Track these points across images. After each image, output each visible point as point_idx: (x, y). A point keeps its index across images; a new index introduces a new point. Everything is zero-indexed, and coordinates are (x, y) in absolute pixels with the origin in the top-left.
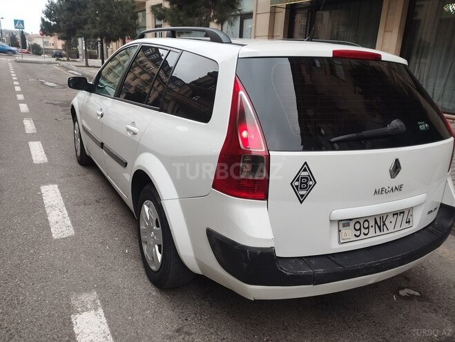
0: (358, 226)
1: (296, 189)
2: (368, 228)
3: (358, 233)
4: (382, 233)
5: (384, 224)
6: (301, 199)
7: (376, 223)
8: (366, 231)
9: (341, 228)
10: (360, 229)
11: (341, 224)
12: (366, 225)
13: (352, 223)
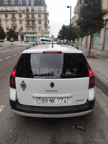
0: (43, 100)
1: (22, 87)
2: (47, 101)
3: (43, 102)
4: (52, 103)
5: (54, 101)
6: (24, 90)
7: (50, 100)
8: (46, 102)
9: (38, 99)
10: (44, 101)
11: (38, 98)
12: (46, 100)
13: (41, 99)
